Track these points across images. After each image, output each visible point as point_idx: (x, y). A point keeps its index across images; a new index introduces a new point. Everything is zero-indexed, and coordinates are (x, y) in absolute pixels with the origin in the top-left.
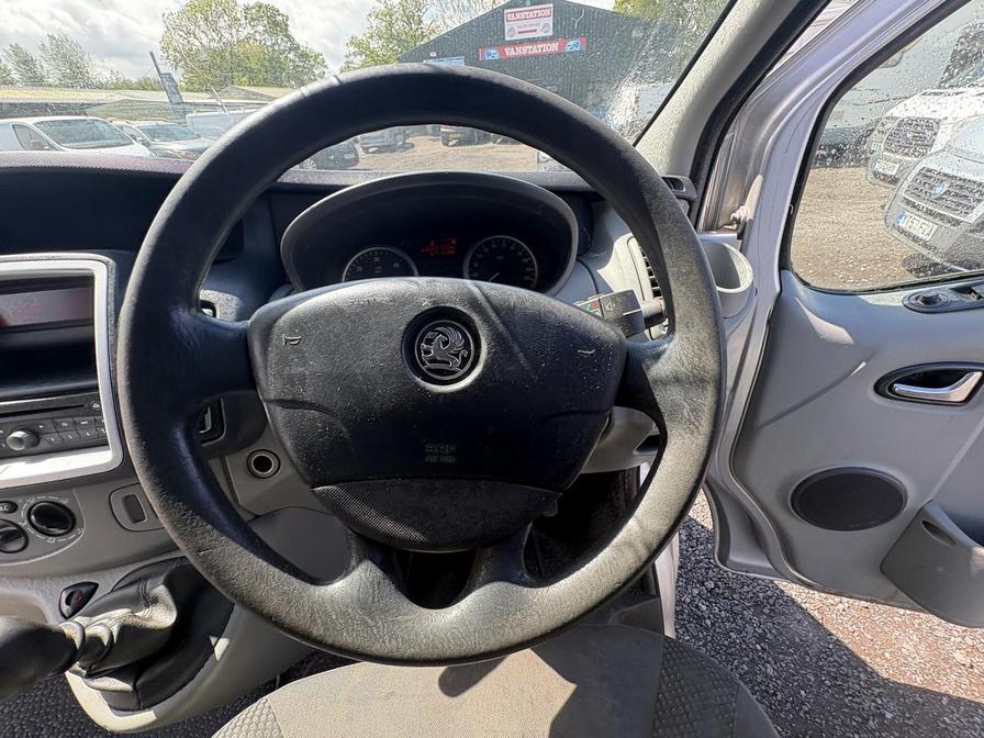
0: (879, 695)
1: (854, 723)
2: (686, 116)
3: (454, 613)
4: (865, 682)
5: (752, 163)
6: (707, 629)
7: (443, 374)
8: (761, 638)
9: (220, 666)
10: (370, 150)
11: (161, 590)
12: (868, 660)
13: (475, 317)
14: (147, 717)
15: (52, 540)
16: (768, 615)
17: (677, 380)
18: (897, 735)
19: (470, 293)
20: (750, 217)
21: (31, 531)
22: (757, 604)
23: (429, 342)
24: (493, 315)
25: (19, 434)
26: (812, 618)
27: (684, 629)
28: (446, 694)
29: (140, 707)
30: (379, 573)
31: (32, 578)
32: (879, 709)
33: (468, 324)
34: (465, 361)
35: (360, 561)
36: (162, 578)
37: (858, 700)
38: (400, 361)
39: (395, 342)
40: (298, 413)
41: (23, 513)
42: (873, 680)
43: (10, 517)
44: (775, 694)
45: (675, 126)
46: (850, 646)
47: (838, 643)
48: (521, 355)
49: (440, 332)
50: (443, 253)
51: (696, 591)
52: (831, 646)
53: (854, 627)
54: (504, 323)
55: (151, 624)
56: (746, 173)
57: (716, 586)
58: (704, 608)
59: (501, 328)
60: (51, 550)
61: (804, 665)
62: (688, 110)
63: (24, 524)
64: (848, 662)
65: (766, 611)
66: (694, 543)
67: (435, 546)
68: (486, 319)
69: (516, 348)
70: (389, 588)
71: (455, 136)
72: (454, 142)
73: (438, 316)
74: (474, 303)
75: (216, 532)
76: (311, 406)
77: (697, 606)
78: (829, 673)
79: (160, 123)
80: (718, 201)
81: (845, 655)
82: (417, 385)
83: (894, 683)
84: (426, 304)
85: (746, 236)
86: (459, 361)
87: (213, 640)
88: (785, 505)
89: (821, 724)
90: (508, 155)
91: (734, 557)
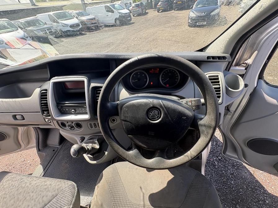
0: (266, 196)
1: (255, 201)
2: (231, 38)
3: (151, 161)
4: (262, 192)
5: (256, 46)
6: (216, 168)
7: (154, 119)
8: (232, 174)
9: (106, 157)
10: (135, 15)
11: (96, 142)
12: (266, 187)
13: (161, 109)
14: (95, 162)
15: (78, 129)
16: (236, 169)
17: (205, 126)
18: (268, 207)
19: (160, 104)
20: (250, 63)
21: (75, 127)
22: (233, 166)
23: (151, 113)
24: (165, 109)
25: (73, 110)
26: (251, 173)
27: (209, 167)
28: (147, 171)
29: (94, 160)
30: (138, 151)
31: (75, 134)
32: (265, 200)
33: (160, 110)
34: (158, 117)
35: (135, 149)
36: (97, 139)
37: (258, 196)
38: (145, 116)
39: (145, 112)
40: (126, 123)
41: (74, 124)
42: (265, 192)
43: (72, 124)
44: (232, 188)
45: (228, 39)
46: (261, 182)
47: (257, 181)
48: (170, 117)
49: (153, 111)
50: (155, 72)
51: (215, 159)
52: (254, 181)
53: (264, 178)
54: (167, 110)
55: (96, 147)
56: (253, 48)
57: (222, 158)
58: (216, 163)
59: (166, 112)
60: (78, 131)
61: (244, 183)
62: (232, 36)
63: (74, 126)
64: (259, 186)
65: (236, 168)
66: (217, 146)
67: (148, 149)
68: (163, 109)
69: (169, 116)
70: (140, 154)
71: (162, 9)
72: (161, 11)
73: (154, 108)
74: (161, 106)
75: (112, 140)
76: (128, 122)
77: (214, 162)
78: (251, 187)
79: (80, 11)
80: (242, 55)
81: (258, 184)
82: (148, 121)
83: (272, 195)
84: (151, 106)
85: (248, 69)
86: (157, 117)
87: (105, 152)
88: (245, 144)
89: (244, 198)
90: (179, 15)
91: (228, 153)
